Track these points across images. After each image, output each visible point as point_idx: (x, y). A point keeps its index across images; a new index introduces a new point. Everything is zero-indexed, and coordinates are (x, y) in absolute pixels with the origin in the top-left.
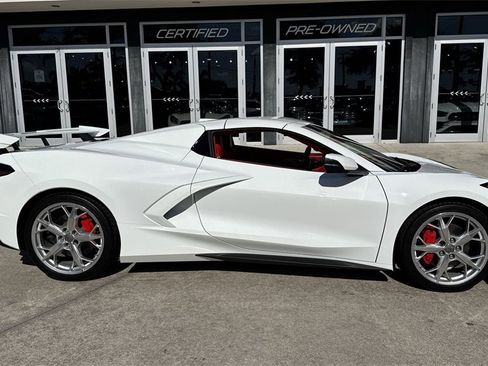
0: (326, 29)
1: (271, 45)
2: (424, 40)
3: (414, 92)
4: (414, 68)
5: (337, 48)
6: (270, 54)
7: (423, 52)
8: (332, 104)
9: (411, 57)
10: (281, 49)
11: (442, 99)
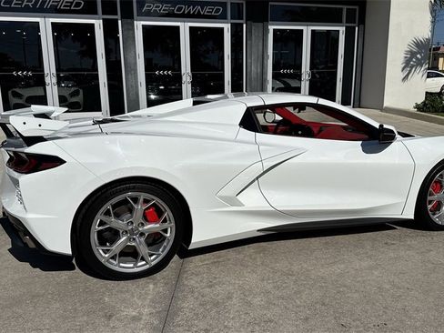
0: (179, 9)
1: (129, 21)
2: (261, 24)
3: (255, 69)
4: (254, 49)
5: (190, 27)
6: (129, 29)
7: (261, 35)
8: (189, 79)
9: (251, 40)
10: (139, 25)
11: (275, 77)
